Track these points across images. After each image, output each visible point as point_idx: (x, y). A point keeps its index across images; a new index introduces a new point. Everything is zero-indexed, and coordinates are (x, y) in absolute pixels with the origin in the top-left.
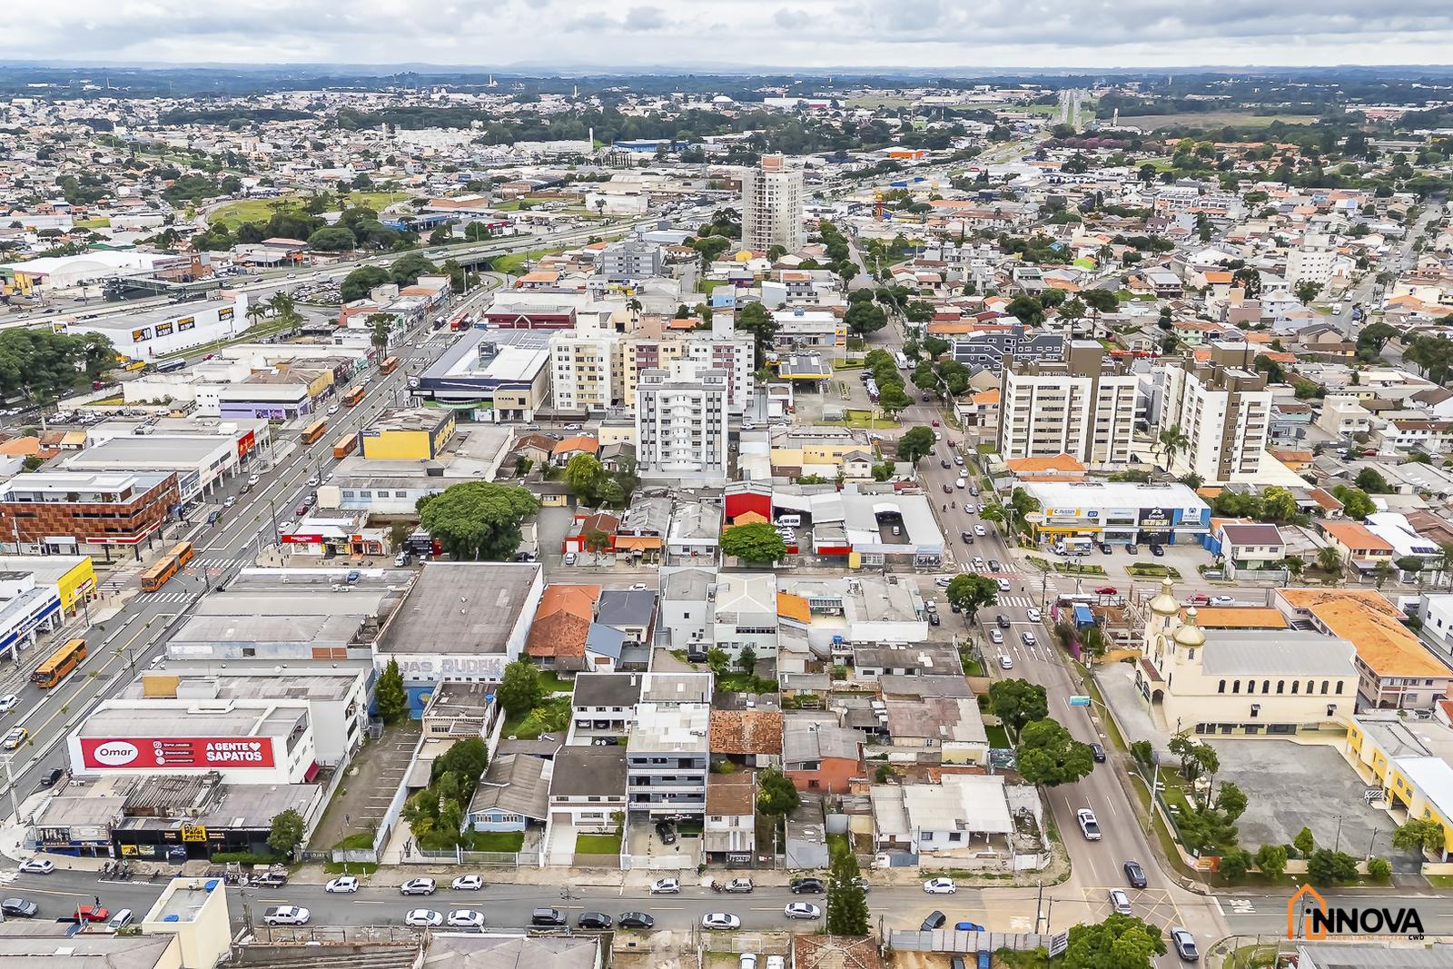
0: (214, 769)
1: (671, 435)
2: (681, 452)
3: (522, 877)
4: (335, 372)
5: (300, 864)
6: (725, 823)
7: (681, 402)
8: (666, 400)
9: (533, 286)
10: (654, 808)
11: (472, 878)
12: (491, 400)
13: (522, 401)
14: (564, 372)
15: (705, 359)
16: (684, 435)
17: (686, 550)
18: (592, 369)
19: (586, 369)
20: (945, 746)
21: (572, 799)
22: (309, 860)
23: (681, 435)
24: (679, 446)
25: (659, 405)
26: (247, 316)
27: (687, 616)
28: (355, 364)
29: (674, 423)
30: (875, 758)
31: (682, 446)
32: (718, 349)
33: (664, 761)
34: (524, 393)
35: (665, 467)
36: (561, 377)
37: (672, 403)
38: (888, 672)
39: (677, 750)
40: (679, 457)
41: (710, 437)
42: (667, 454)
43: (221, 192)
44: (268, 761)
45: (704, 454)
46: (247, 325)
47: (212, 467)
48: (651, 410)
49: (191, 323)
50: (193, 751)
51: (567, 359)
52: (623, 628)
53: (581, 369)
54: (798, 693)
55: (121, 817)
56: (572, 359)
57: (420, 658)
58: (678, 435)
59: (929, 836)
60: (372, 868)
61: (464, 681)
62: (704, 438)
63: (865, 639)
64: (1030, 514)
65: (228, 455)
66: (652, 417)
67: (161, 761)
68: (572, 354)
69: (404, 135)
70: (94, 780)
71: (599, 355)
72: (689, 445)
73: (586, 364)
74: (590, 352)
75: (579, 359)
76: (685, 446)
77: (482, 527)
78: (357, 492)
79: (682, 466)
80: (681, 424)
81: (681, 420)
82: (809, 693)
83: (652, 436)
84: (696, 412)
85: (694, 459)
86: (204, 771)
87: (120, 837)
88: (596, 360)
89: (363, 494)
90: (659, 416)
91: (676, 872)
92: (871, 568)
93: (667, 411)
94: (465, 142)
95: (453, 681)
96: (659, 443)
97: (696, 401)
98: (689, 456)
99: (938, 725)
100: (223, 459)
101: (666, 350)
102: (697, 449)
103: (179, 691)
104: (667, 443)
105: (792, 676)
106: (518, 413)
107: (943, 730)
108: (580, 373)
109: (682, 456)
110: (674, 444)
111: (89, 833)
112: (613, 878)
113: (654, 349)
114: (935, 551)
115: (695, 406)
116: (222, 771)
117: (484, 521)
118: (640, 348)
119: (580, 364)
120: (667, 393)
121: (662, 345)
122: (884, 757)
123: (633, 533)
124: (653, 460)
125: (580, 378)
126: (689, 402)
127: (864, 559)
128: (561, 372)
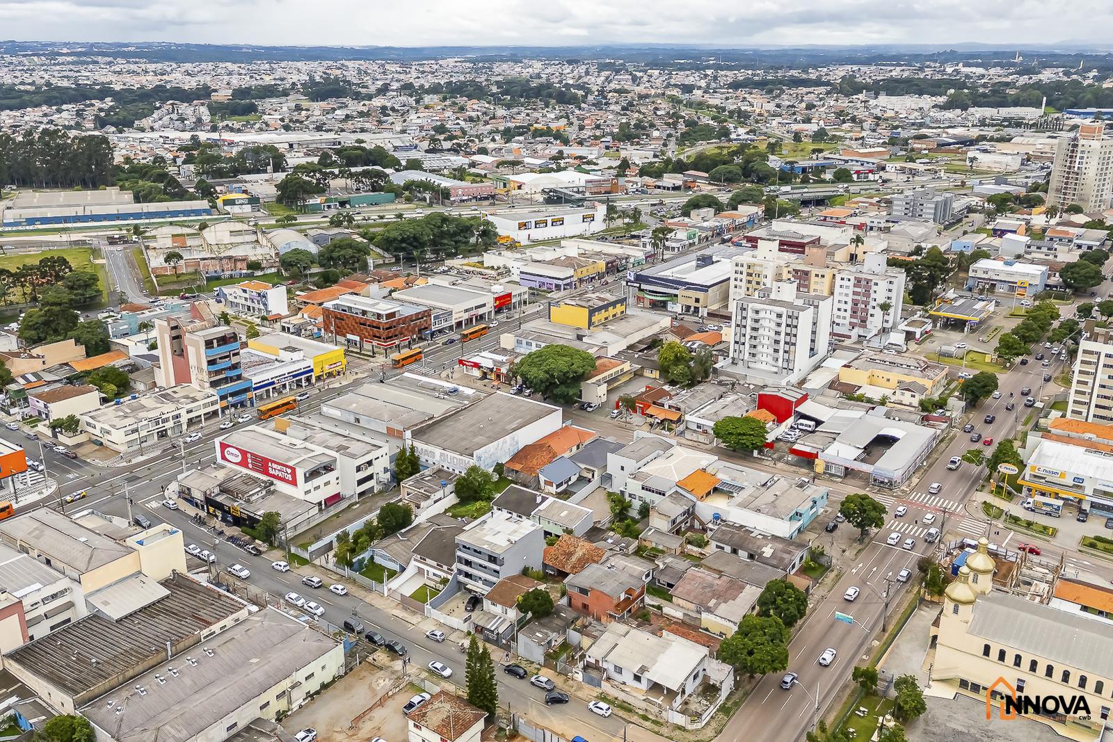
0: (271, 479)
1: (758, 341)
2: (765, 355)
3: (371, 598)
4: (607, 264)
5: (275, 548)
6: (498, 609)
7: (768, 315)
8: (757, 312)
9: (825, 220)
10: (471, 584)
11: (340, 587)
12: (676, 296)
13: (697, 300)
14: (738, 283)
15: (848, 287)
16: (768, 342)
17: (699, 427)
18: (758, 283)
19: (754, 283)
20: (704, 615)
21: (428, 561)
22: (281, 546)
23: (766, 341)
24: (763, 350)
25: (750, 314)
26: (605, 220)
27: (622, 468)
28: (632, 260)
29: (761, 331)
30: (653, 606)
31: (765, 350)
32: (859, 280)
33: (480, 553)
34: (700, 295)
35: (751, 365)
36: (736, 287)
37: (762, 314)
38: (735, 551)
39: (485, 547)
40: (762, 359)
41: (787, 348)
42: (754, 355)
43: (714, 138)
44: (294, 482)
45: (780, 360)
46: (603, 227)
47: (466, 311)
48: (745, 318)
49: (562, 222)
50: (263, 464)
51: (741, 273)
52: (583, 466)
53: (749, 282)
54: (654, 545)
55: (217, 490)
56: (745, 274)
57: (430, 448)
58: (763, 342)
59: (619, 670)
60: (304, 562)
61: (451, 470)
62: (782, 346)
63: (740, 522)
64: (1004, 465)
65: (484, 305)
66: (744, 323)
67: (250, 466)
68: (745, 269)
69: (883, 100)
70: (223, 467)
71: (764, 273)
72: (771, 351)
73: (755, 279)
74: (757, 269)
75: (750, 275)
76: (768, 351)
77: (542, 375)
78: (524, 341)
79: (763, 366)
80: (766, 332)
81: (767, 329)
82: (661, 547)
83: (742, 338)
84: (779, 325)
85: (774, 363)
86: (265, 478)
87: (209, 501)
88: (762, 276)
89: (527, 343)
90: (749, 323)
91: (453, 630)
92: (832, 475)
93: (757, 321)
94: (926, 107)
95: (445, 468)
96: (747, 345)
97: (779, 316)
98: (770, 359)
99: (713, 597)
100: (477, 307)
101: (817, 275)
102: (776, 355)
103: (288, 430)
104: (755, 347)
105: (658, 531)
106: (697, 309)
107: (712, 603)
108: (749, 285)
109: (764, 358)
110: (759, 348)
111: (198, 495)
112: (415, 619)
113: (806, 273)
114: (890, 475)
115: (778, 320)
116: (275, 481)
117: (547, 372)
118: (796, 271)
119: (750, 278)
120: (758, 306)
121: (814, 271)
122: (659, 608)
123: (663, 405)
124: (741, 357)
125: (748, 289)
126: (774, 316)
127: (827, 467)
128: (736, 283)
